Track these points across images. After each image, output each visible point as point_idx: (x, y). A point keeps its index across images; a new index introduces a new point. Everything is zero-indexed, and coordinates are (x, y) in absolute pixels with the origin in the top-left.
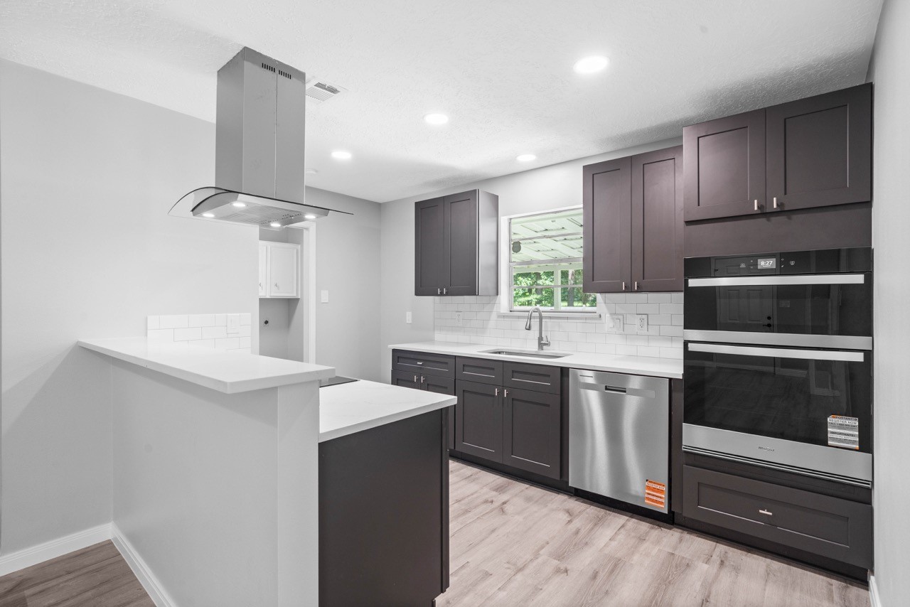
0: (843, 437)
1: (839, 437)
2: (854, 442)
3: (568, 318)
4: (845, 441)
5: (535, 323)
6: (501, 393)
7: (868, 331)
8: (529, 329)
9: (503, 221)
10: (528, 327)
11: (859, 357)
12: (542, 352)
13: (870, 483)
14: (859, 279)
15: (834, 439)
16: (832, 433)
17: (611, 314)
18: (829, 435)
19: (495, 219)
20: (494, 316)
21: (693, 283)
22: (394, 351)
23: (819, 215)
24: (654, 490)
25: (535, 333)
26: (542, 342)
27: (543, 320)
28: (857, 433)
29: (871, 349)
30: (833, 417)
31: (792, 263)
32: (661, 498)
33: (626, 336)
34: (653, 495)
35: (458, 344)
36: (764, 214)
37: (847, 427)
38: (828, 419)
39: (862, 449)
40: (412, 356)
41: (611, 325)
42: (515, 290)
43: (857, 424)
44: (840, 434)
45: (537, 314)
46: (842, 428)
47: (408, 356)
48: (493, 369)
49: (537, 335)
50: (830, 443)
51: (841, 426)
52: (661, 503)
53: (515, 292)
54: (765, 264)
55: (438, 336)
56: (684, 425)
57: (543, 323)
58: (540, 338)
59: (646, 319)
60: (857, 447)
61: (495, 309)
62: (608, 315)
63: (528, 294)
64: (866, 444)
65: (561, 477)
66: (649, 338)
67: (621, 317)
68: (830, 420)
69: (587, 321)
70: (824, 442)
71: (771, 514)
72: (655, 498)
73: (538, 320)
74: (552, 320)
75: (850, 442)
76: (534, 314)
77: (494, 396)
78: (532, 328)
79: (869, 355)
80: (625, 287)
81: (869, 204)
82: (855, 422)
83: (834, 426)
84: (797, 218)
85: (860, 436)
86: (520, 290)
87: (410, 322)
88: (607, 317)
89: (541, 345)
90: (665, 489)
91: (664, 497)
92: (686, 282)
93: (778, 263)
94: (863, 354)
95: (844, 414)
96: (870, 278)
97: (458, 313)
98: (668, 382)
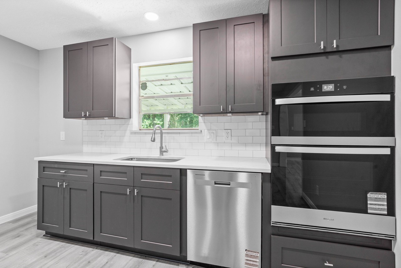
0: (377, 207)
1: (374, 207)
2: (384, 210)
4: (379, 209)
5: (158, 137)
6: (132, 192)
7: (392, 133)
8: (154, 141)
9: (135, 66)
10: (153, 140)
11: (387, 151)
12: (163, 157)
13: (395, 237)
14: (386, 98)
15: (372, 209)
16: (371, 204)
17: (208, 130)
18: (369, 206)
19: (129, 65)
20: (128, 133)
21: (279, 102)
22: (40, 162)
24: (251, 256)
25: (157, 144)
26: (163, 150)
27: (163, 135)
28: (386, 203)
29: (394, 145)
30: (371, 193)
31: (345, 87)
32: (256, 262)
33: (218, 144)
34: (251, 261)
35: (101, 154)
36: (325, 53)
37: (380, 199)
38: (368, 195)
39: (388, 215)
40: (56, 166)
41: (208, 137)
42: (143, 125)
43: (386, 197)
44: (375, 204)
45: (159, 131)
47: (53, 166)
48: (126, 173)
49: (159, 145)
50: (369, 211)
51: (376, 200)
52: (256, 266)
53: (143, 127)
54: (328, 88)
55: (86, 149)
56: (272, 206)
57: (163, 137)
58: (161, 148)
59: (230, 133)
60: (386, 213)
61: (128, 129)
62: (206, 131)
63: (149, 127)
64: (391, 212)
65: (181, 252)
66: (231, 145)
67: (214, 132)
68: (369, 195)
69: (193, 135)
70: (365, 211)
71: (332, 265)
72: (252, 263)
73: (160, 135)
74: (169, 135)
75: (382, 210)
76: (157, 131)
77: (126, 194)
78: (156, 140)
79: (393, 149)
80: (223, 109)
81: (389, 47)
82: (384, 196)
83: (372, 199)
84: (346, 56)
85: (388, 205)
86: (145, 126)
87: (64, 139)
89: (162, 152)
90: (259, 255)
91: (259, 260)
92: (274, 102)
93: (336, 87)
94: (389, 149)
95: (378, 190)
96: (393, 98)
97: (101, 132)
98: (260, 177)
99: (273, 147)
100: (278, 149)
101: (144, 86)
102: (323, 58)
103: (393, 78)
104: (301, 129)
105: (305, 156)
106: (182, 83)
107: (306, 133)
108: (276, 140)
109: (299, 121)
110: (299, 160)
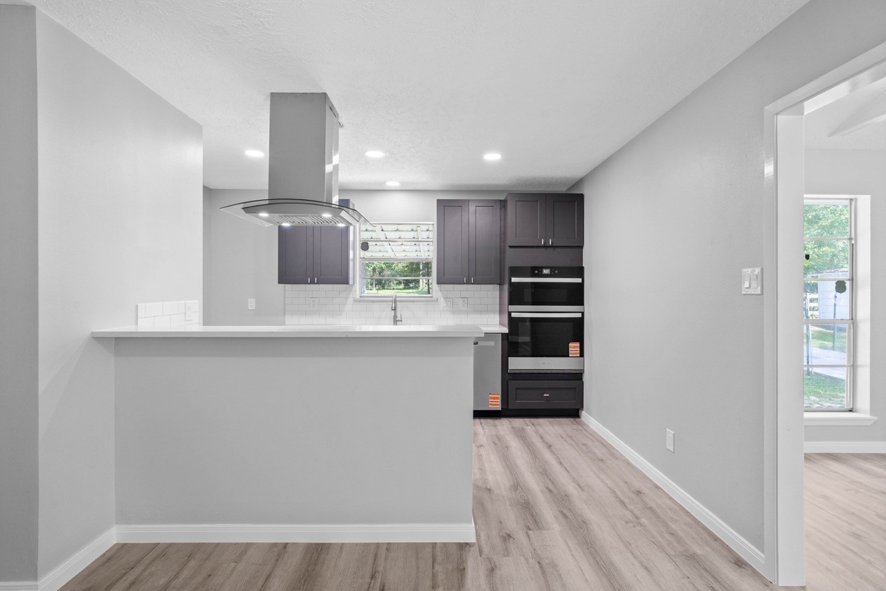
0: (574, 352)
2: (577, 353)
3: (414, 301)
4: (575, 354)
7: (581, 303)
10: (393, 308)
11: (579, 315)
13: (583, 371)
14: (579, 280)
15: (572, 354)
16: (571, 350)
17: (444, 298)
18: (570, 352)
20: (350, 301)
21: (514, 280)
23: (565, 250)
24: (494, 398)
26: (398, 319)
28: (579, 349)
29: (584, 311)
30: (571, 343)
31: (556, 272)
32: (497, 402)
33: (454, 312)
36: (545, 247)
37: (576, 347)
38: (569, 344)
39: (580, 356)
41: (444, 305)
44: (573, 350)
46: (574, 347)
50: (570, 355)
52: (498, 405)
54: (546, 271)
55: (290, 319)
56: (509, 358)
58: (395, 317)
61: (351, 296)
62: (442, 299)
64: (582, 355)
66: (467, 312)
67: (451, 300)
69: (428, 303)
70: (568, 356)
71: (548, 395)
72: (495, 403)
79: (583, 313)
80: (466, 281)
81: (582, 247)
82: (578, 344)
83: (571, 347)
84: (557, 250)
85: (580, 351)
87: (254, 308)
88: (442, 300)
89: (396, 321)
90: (499, 397)
91: (499, 400)
92: (510, 280)
93: (551, 271)
94: (580, 314)
95: (574, 341)
96: (583, 280)
97: (312, 299)
98: (500, 336)
99: (510, 313)
100: (513, 315)
101: (365, 246)
102: (543, 249)
103: (583, 268)
104: (530, 300)
105: (532, 320)
106: (382, 230)
107: (534, 303)
108: (512, 308)
109: (528, 294)
110: (528, 324)
